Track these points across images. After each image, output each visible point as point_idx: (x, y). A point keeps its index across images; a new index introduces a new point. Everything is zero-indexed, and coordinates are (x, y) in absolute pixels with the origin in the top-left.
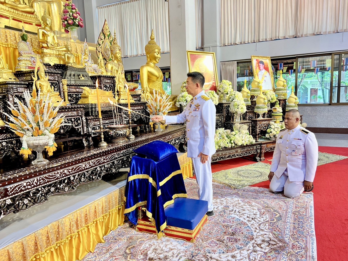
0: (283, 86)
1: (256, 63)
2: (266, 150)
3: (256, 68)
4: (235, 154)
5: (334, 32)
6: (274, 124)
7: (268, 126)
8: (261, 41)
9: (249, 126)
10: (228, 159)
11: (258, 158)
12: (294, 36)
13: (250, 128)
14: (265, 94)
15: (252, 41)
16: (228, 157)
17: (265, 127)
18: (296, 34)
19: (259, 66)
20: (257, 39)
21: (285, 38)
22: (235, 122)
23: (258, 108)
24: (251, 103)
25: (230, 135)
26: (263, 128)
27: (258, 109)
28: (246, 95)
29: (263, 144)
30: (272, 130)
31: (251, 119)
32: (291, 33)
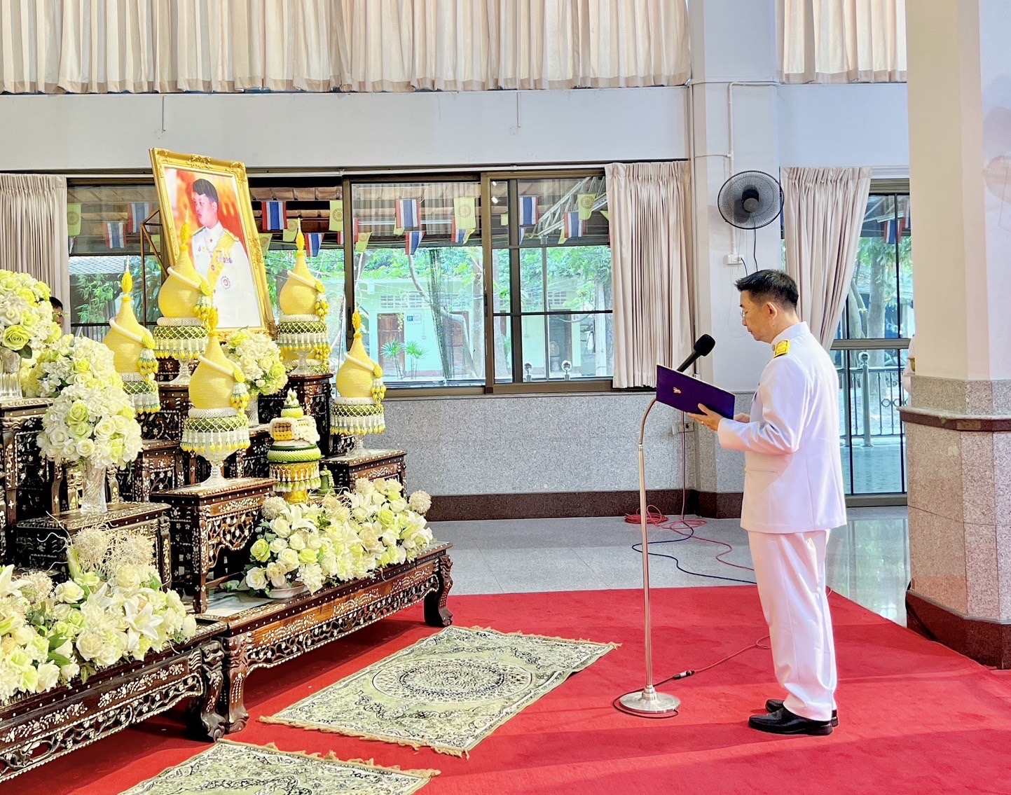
0: (314, 311)
1: (179, 190)
2: (255, 662)
3: (176, 214)
4: (81, 725)
5: (484, 87)
6: (286, 511)
7: (257, 523)
8: (186, 88)
9: (158, 534)
10: (38, 762)
11: (211, 720)
12: (329, 83)
13: (161, 547)
14: (233, 351)
15: (141, 87)
16: (37, 752)
17: (241, 528)
18: (339, 75)
19: (193, 204)
20: (166, 79)
21: (291, 89)
22: (78, 516)
23: (204, 427)
24: (161, 397)
25: (48, 610)
26: (228, 537)
27: (204, 434)
28: (135, 358)
29: (237, 631)
30: (278, 546)
31: (165, 487)
32: (319, 69)
